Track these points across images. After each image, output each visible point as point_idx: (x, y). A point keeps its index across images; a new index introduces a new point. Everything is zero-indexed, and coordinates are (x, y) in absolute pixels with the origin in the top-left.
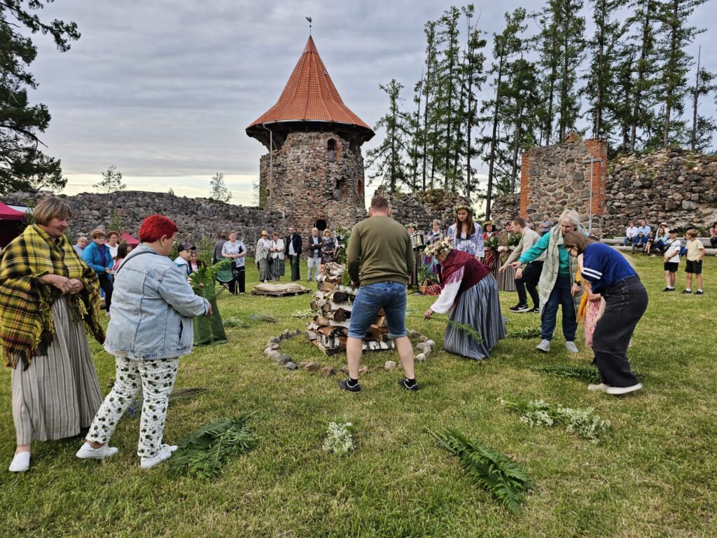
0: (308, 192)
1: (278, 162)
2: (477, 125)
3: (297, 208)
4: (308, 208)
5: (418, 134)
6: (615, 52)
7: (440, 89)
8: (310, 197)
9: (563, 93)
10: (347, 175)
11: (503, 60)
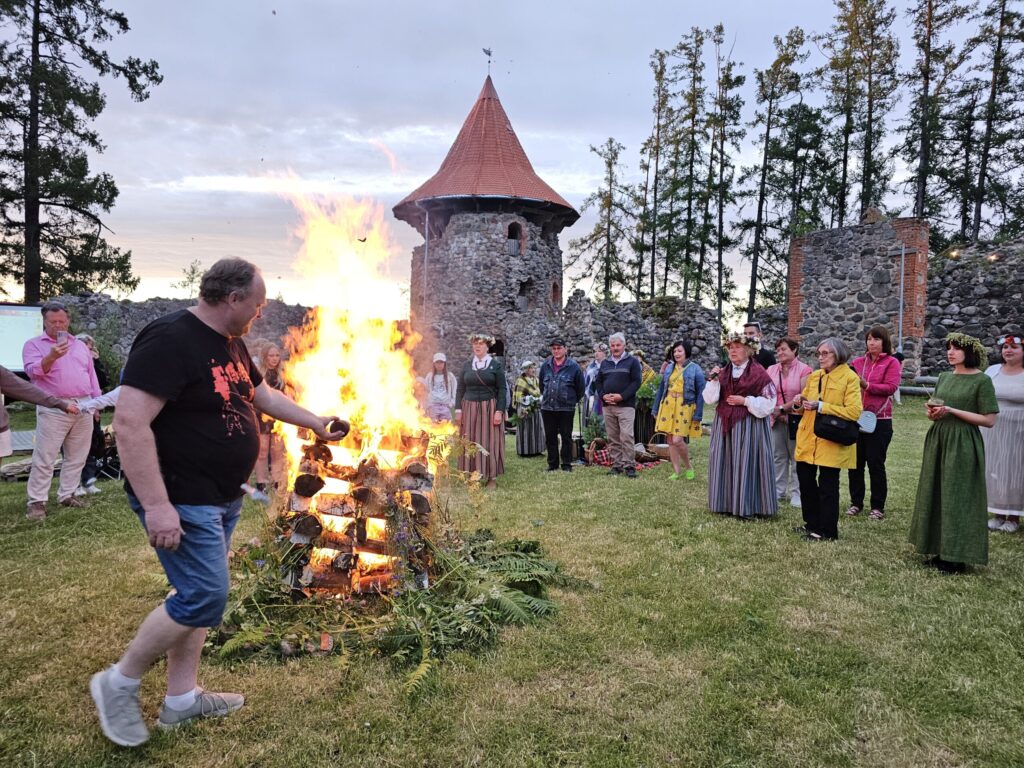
0: (478, 299)
1: (436, 256)
2: (735, 203)
3: (461, 322)
4: (477, 323)
5: (644, 217)
6: (949, 91)
7: (677, 149)
8: (481, 308)
9: (865, 153)
10: (537, 276)
11: (773, 105)
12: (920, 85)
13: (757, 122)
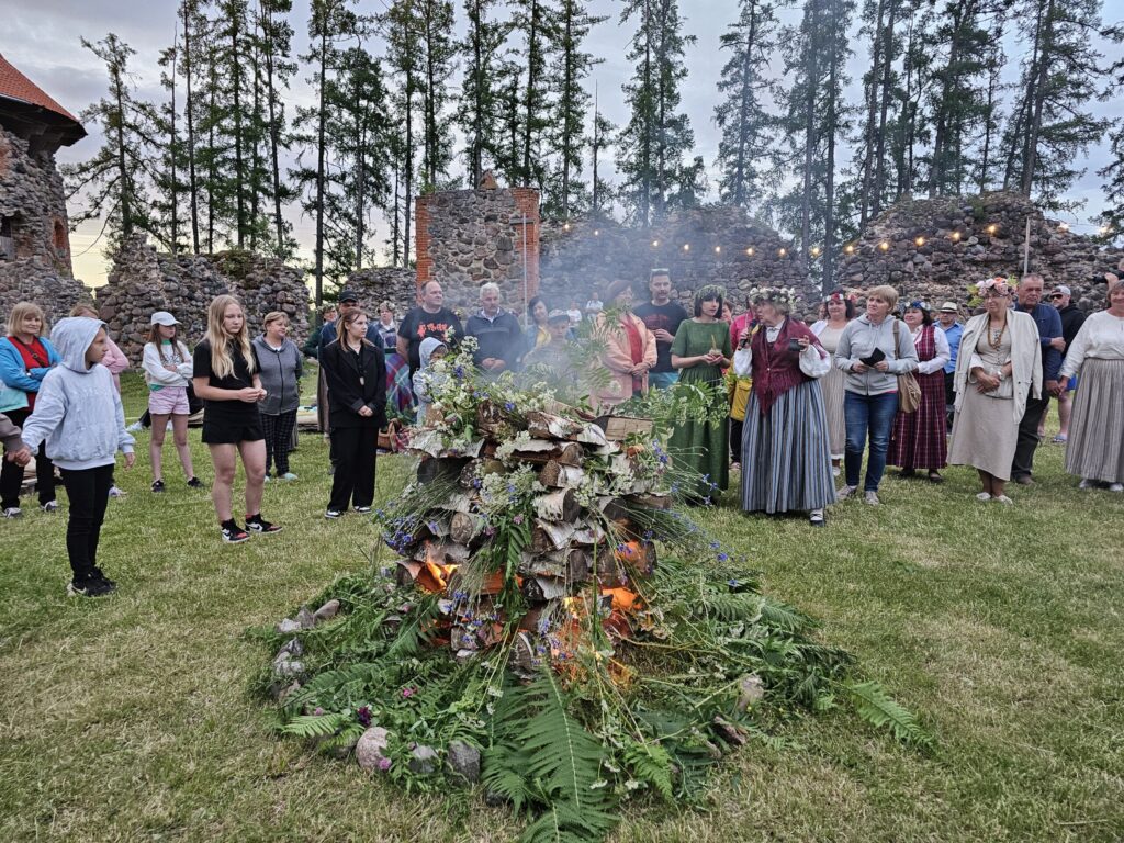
2: (288, 147)
5: (173, 148)
7: (214, 71)
9: (428, 115)
10: (29, 210)
11: (327, 43)
12: (472, 57)
13: (311, 57)
